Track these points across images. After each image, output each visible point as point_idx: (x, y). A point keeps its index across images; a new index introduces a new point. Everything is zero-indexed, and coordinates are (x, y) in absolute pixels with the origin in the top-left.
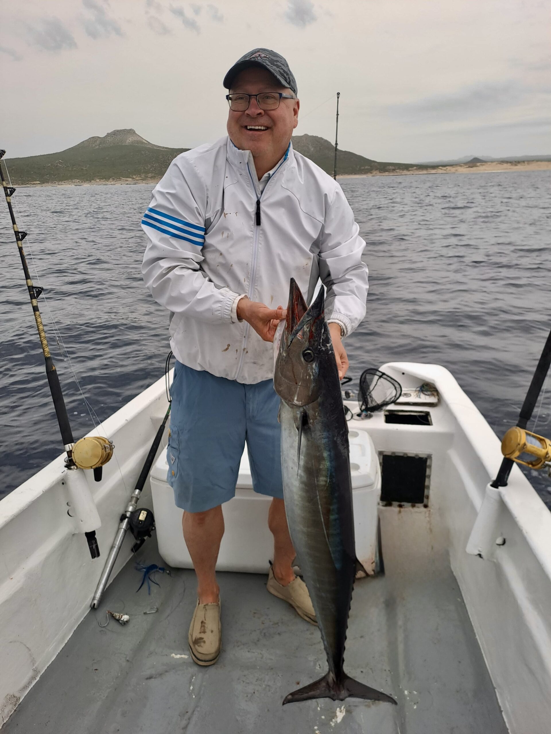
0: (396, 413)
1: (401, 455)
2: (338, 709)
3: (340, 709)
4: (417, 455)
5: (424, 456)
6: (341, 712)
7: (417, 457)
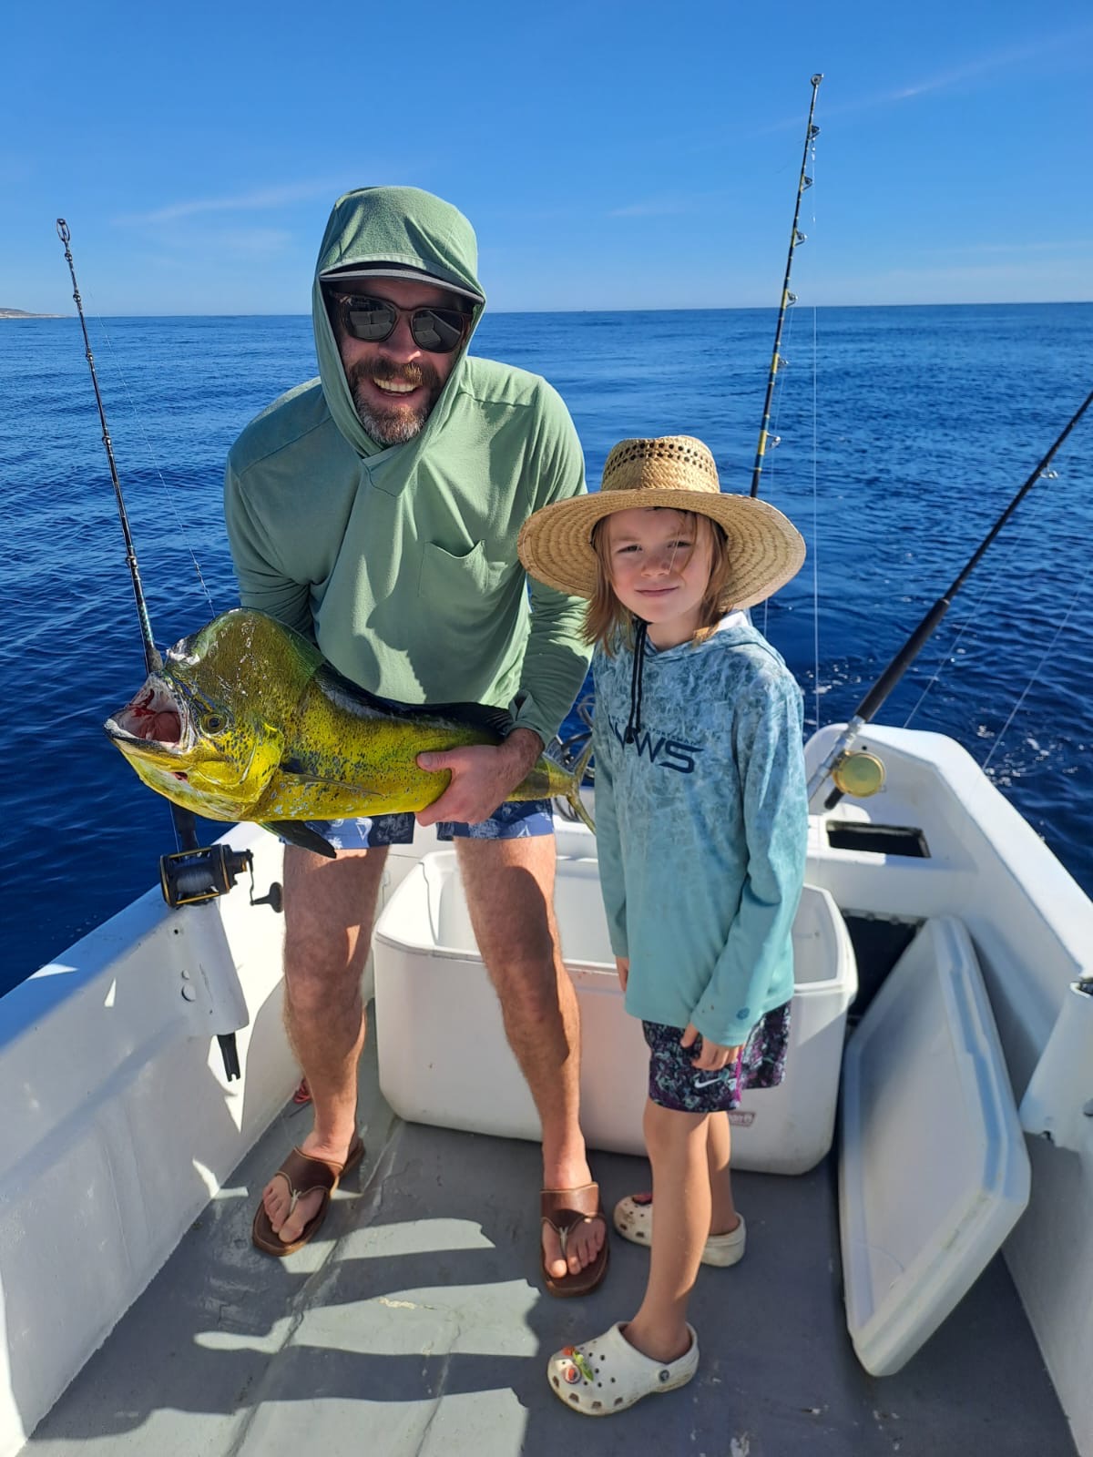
0: (850, 828)
1: (862, 915)
2: (734, 1441)
3: (738, 1440)
4: (895, 918)
5: (912, 922)
6: (740, 1446)
7: (895, 923)
